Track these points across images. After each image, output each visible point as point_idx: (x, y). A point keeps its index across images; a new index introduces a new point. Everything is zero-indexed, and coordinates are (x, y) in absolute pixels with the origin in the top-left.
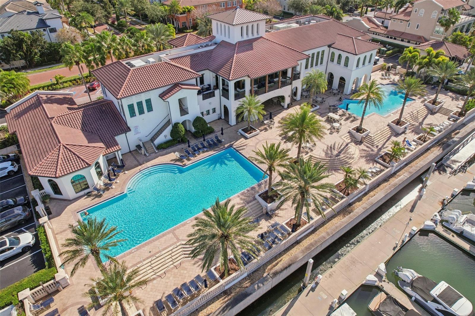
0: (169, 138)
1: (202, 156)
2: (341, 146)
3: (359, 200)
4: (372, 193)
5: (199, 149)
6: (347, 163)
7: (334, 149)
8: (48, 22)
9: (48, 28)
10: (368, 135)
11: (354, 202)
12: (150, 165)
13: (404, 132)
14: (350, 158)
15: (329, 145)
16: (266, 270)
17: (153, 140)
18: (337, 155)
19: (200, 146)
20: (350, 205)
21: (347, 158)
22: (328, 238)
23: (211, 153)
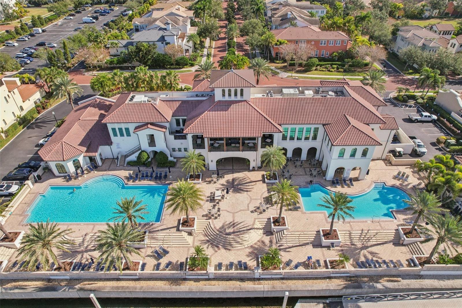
0: (136, 159)
1: (144, 183)
2: (244, 227)
3: (197, 280)
4: (213, 282)
5: (147, 176)
6: (231, 245)
7: (234, 227)
8: (166, 38)
9: (165, 42)
10: (283, 230)
11: (190, 280)
12: (111, 174)
13: (328, 247)
14: (238, 242)
15: (235, 222)
16: (82, 283)
17: (126, 156)
18: (229, 234)
19: (149, 174)
20: (185, 279)
21: (235, 240)
22: (138, 291)
23: (152, 183)
